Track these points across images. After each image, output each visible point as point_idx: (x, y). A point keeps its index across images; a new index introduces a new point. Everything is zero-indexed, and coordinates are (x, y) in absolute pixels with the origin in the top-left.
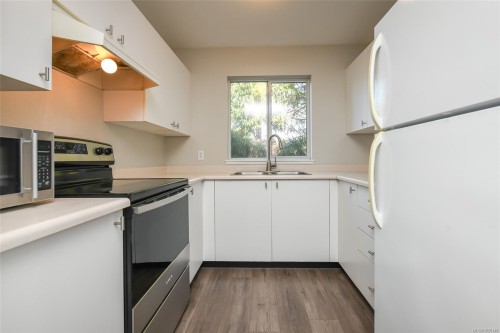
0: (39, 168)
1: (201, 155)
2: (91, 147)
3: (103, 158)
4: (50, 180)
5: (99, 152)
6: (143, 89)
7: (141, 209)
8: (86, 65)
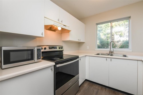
0: (37, 55)
1: (88, 47)
2: (58, 47)
3: (61, 49)
4: (40, 57)
5: (60, 48)
6: (69, 32)
7: (58, 66)
8: (56, 29)
